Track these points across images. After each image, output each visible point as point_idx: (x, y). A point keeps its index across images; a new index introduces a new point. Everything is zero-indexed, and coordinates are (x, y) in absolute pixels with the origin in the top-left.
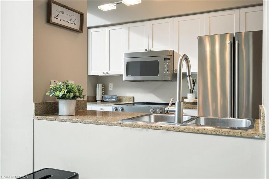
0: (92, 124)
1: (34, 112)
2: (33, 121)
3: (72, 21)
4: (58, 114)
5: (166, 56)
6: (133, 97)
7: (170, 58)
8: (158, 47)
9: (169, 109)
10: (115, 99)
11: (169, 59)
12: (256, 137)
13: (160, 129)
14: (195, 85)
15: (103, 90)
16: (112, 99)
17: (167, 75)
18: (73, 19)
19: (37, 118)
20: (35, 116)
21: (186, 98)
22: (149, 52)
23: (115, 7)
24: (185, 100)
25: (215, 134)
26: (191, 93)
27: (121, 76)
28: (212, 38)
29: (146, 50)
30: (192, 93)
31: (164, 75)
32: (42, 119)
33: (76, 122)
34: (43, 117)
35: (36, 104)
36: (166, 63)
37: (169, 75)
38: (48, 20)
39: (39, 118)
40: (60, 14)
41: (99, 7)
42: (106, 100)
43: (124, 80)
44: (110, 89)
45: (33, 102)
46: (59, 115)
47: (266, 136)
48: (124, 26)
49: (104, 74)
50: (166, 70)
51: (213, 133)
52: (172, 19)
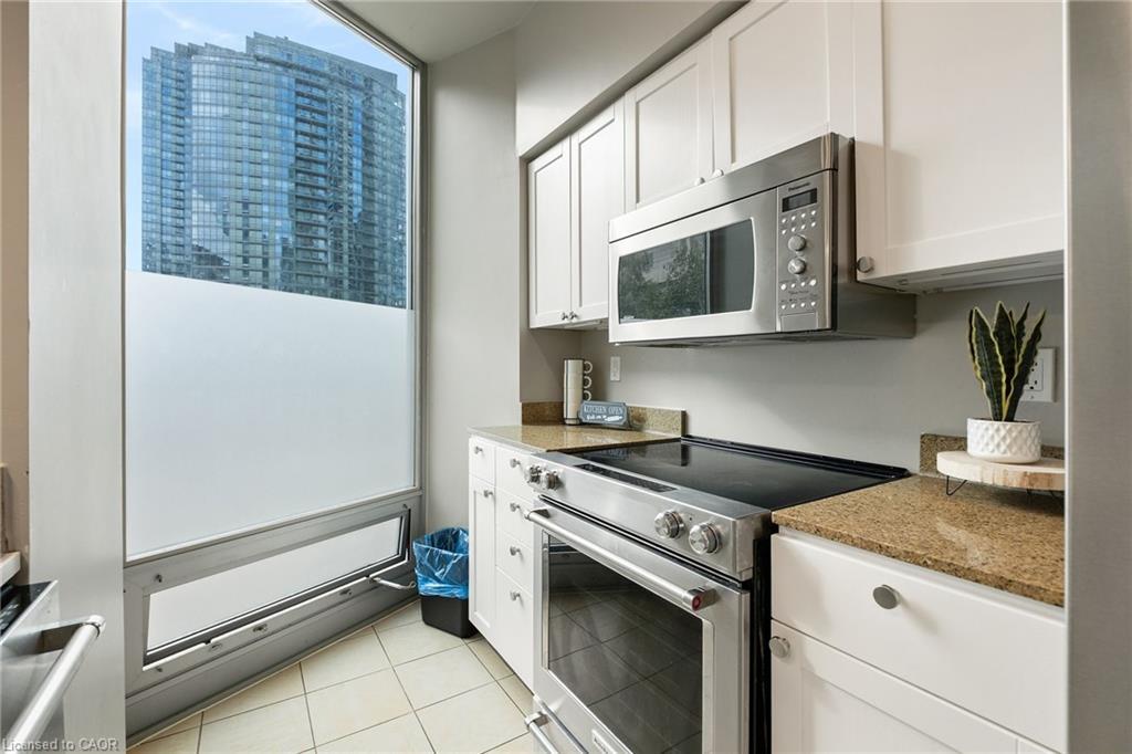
5: (792, 185)
6: (684, 415)
7: (823, 186)
10: (617, 418)
11: (813, 196)
14: (1038, 359)
15: (585, 382)
16: (608, 415)
17: (803, 300)
26: (997, 417)
29: (702, 182)
30: (1010, 418)
31: (783, 302)
36: (793, 224)
37: (814, 297)
42: (588, 417)
43: (611, 338)
44: (612, 378)
49: (566, 321)
50: (792, 271)
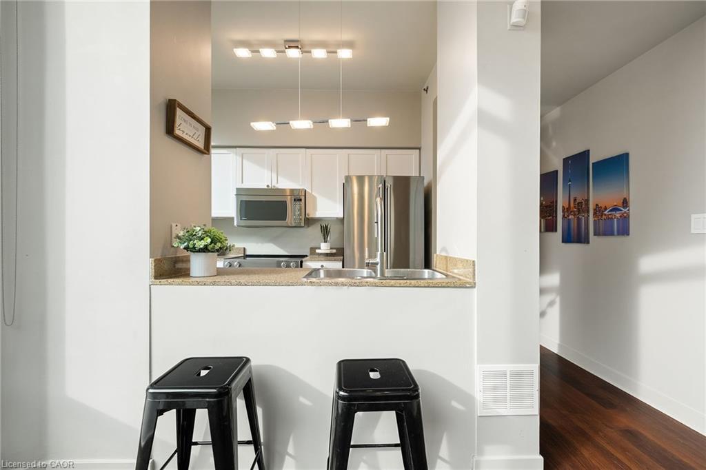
0: (266, 285)
1: (153, 273)
2: (150, 288)
3: (195, 137)
4: (189, 274)
5: (296, 196)
6: (244, 249)
7: (301, 198)
8: (285, 184)
9: (371, 261)
12: (468, 286)
13: (365, 286)
17: (299, 220)
18: (198, 133)
19: (158, 283)
20: (153, 280)
21: (319, 248)
22: (271, 189)
23: (275, 128)
24: (318, 251)
25: (428, 287)
26: (325, 242)
27: (233, 218)
28: (361, 179)
29: (268, 186)
30: (327, 242)
31: (294, 220)
32: (170, 284)
33: (237, 285)
34: (170, 280)
35: (155, 261)
36: (297, 205)
37: (301, 220)
38: (170, 130)
39: (162, 283)
40: (183, 122)
41: (252, 124)
43: (235, 224)
45: (150, 257)
46: (191, 275)
47: (477, 284)
48: (234, 150)
50: (298, 213)
51: (426, 285)
52: (304, 150)
